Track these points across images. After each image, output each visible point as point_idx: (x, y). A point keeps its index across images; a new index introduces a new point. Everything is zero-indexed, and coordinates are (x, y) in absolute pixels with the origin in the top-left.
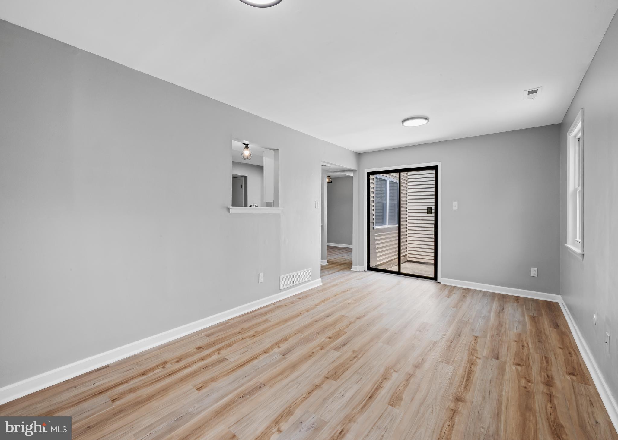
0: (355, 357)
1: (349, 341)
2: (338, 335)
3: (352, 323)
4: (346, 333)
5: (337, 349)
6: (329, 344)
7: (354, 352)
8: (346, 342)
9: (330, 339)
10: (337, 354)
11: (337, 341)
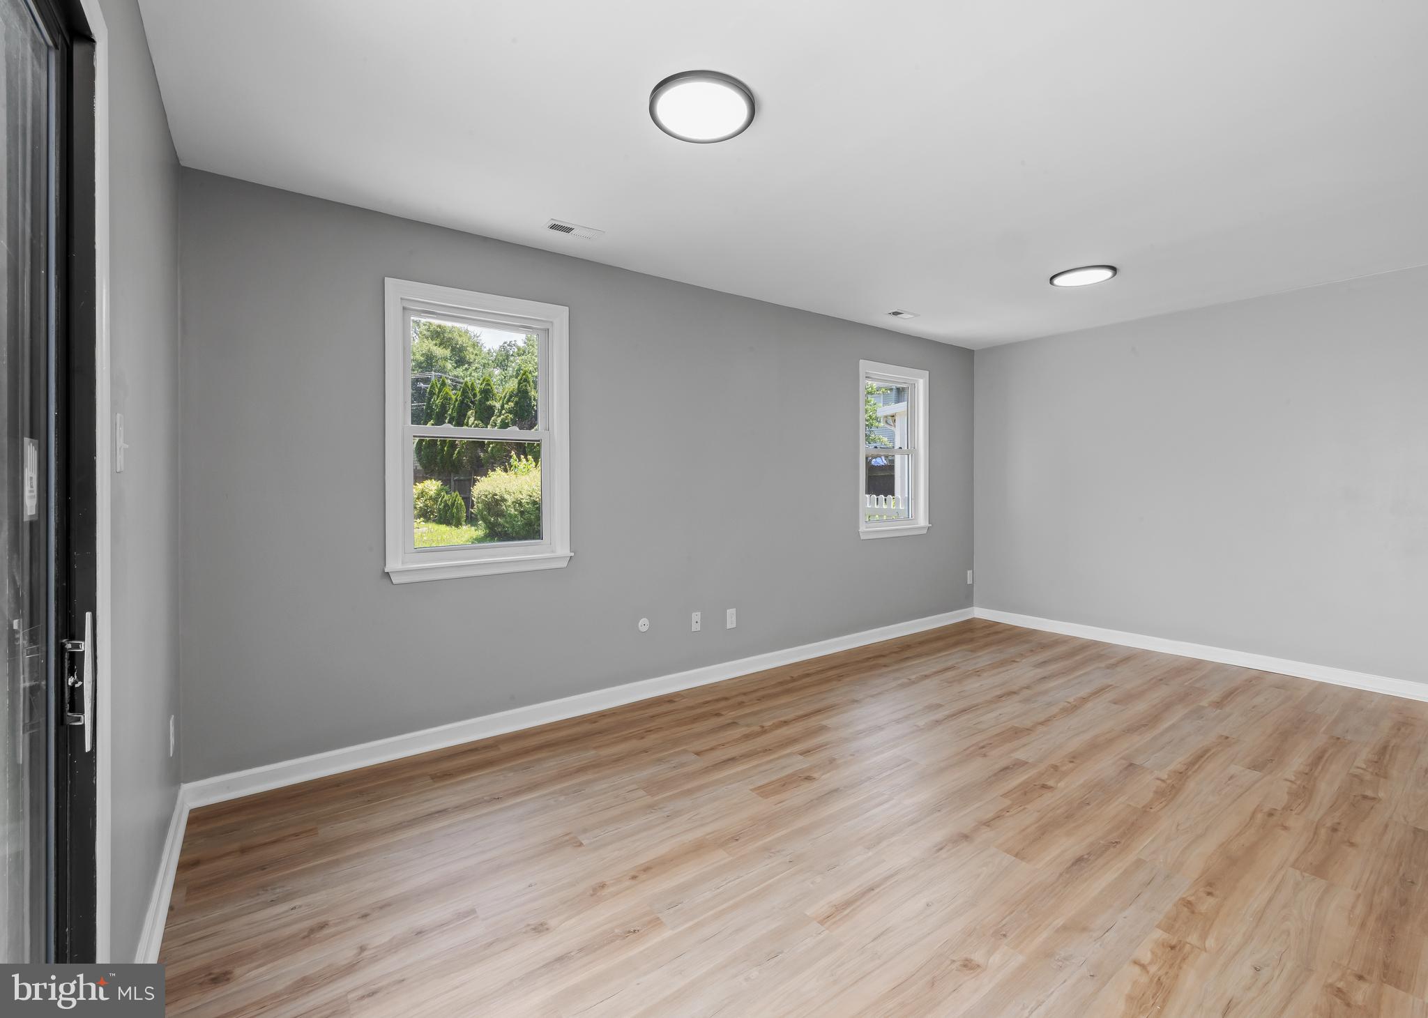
0: (983, 747)
1: (995, 775)
2: (1027, 792)
3: (987, 824)
4: (1005, 795)
5: (1020, 765)
6: (1043, 774)
7: (985, 755)
8: (1002, 773)
9: (1043, 784)
10: (1020, 755)
11: (1026, 777)
